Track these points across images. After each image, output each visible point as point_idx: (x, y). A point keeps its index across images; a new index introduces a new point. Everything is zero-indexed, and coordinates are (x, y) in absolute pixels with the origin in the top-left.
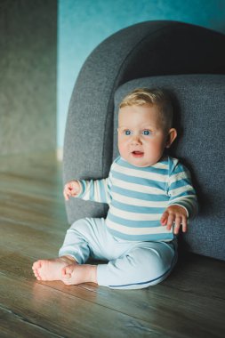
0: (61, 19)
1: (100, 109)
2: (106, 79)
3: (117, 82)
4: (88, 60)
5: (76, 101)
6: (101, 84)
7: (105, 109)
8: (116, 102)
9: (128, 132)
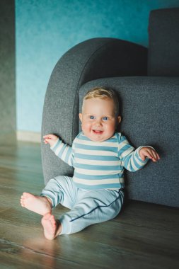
0: (17, 33)
1: (69, 101)
2: (72, 80)
3: (80, 83)
5: (50, 96)
6: (69, 84)
7: (73, 101)
8: (80, 97)
9: (92, 117)
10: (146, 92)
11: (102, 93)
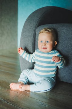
1: (31, 35)
2: (33, 25)
3: (37, 26)
4: (27, 19)
5: (24, 32)
6: (31, 27)
7: (33, 35)
9: (41, 42)
10: (65, 31)
11: (46, 30)
